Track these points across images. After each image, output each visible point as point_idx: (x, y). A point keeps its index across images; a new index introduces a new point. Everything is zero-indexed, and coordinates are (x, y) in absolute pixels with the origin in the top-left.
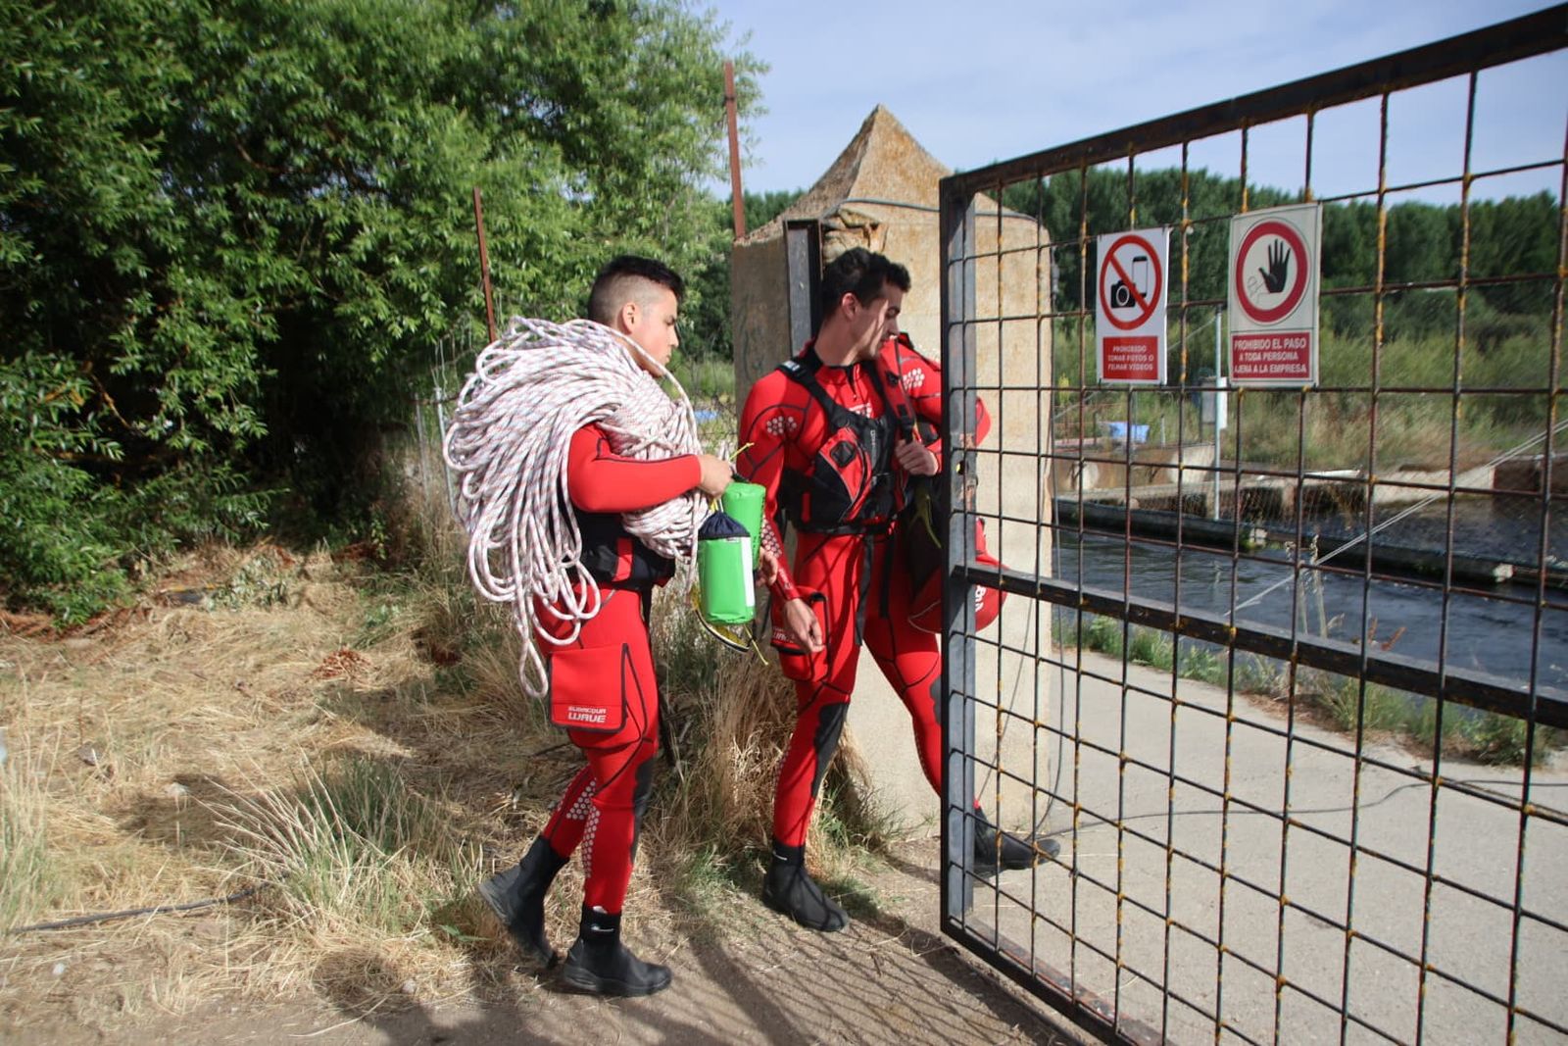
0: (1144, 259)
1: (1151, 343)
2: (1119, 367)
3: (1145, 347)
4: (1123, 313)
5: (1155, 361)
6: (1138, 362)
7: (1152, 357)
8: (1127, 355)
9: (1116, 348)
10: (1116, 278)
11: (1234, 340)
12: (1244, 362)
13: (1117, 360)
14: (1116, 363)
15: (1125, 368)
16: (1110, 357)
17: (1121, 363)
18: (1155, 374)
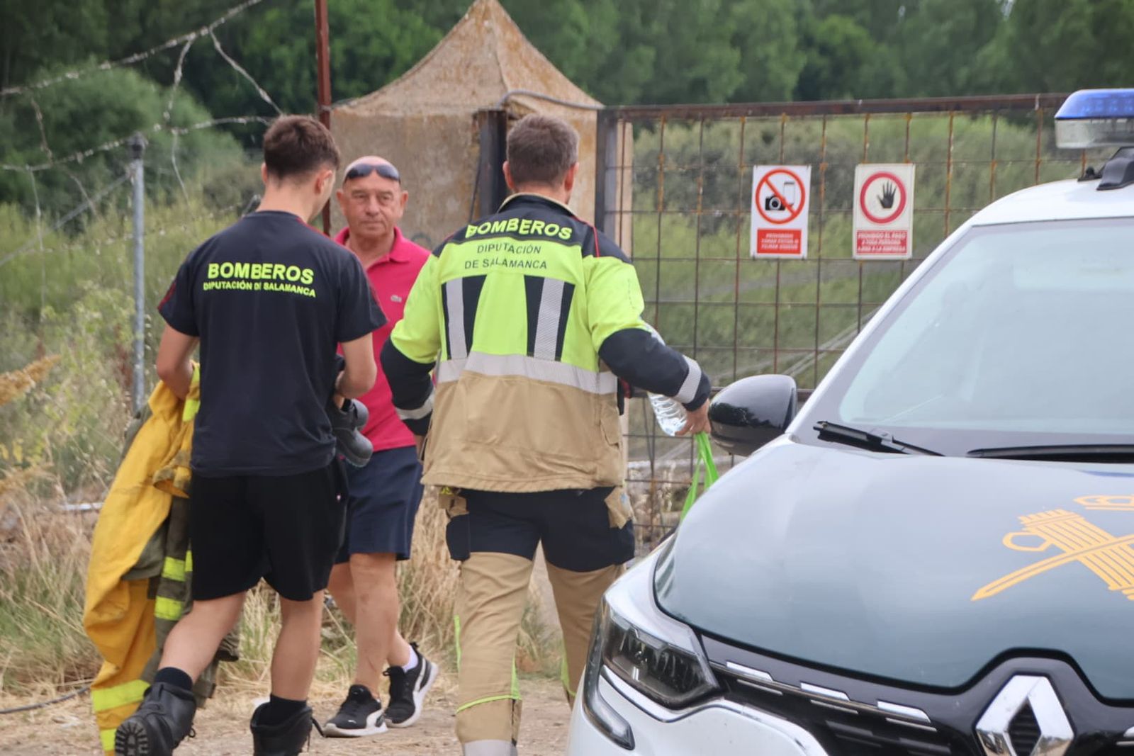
0: (792, 183)
1: (797, 234)
2: (770, 247)
3: (791, 236)
4: (775, 214)
5: (799, 244)
6: (786, 244)
7: (797, 241)
8: (778, 239)
9: (768, 235)
10: (769, 193)
11: (858, 233)
12: (865, 245)
13: (769, 242)
14: (768, 244)
15: (776, 247)
16: (763, 241)
17: (772, 244)
18: (798, 251)
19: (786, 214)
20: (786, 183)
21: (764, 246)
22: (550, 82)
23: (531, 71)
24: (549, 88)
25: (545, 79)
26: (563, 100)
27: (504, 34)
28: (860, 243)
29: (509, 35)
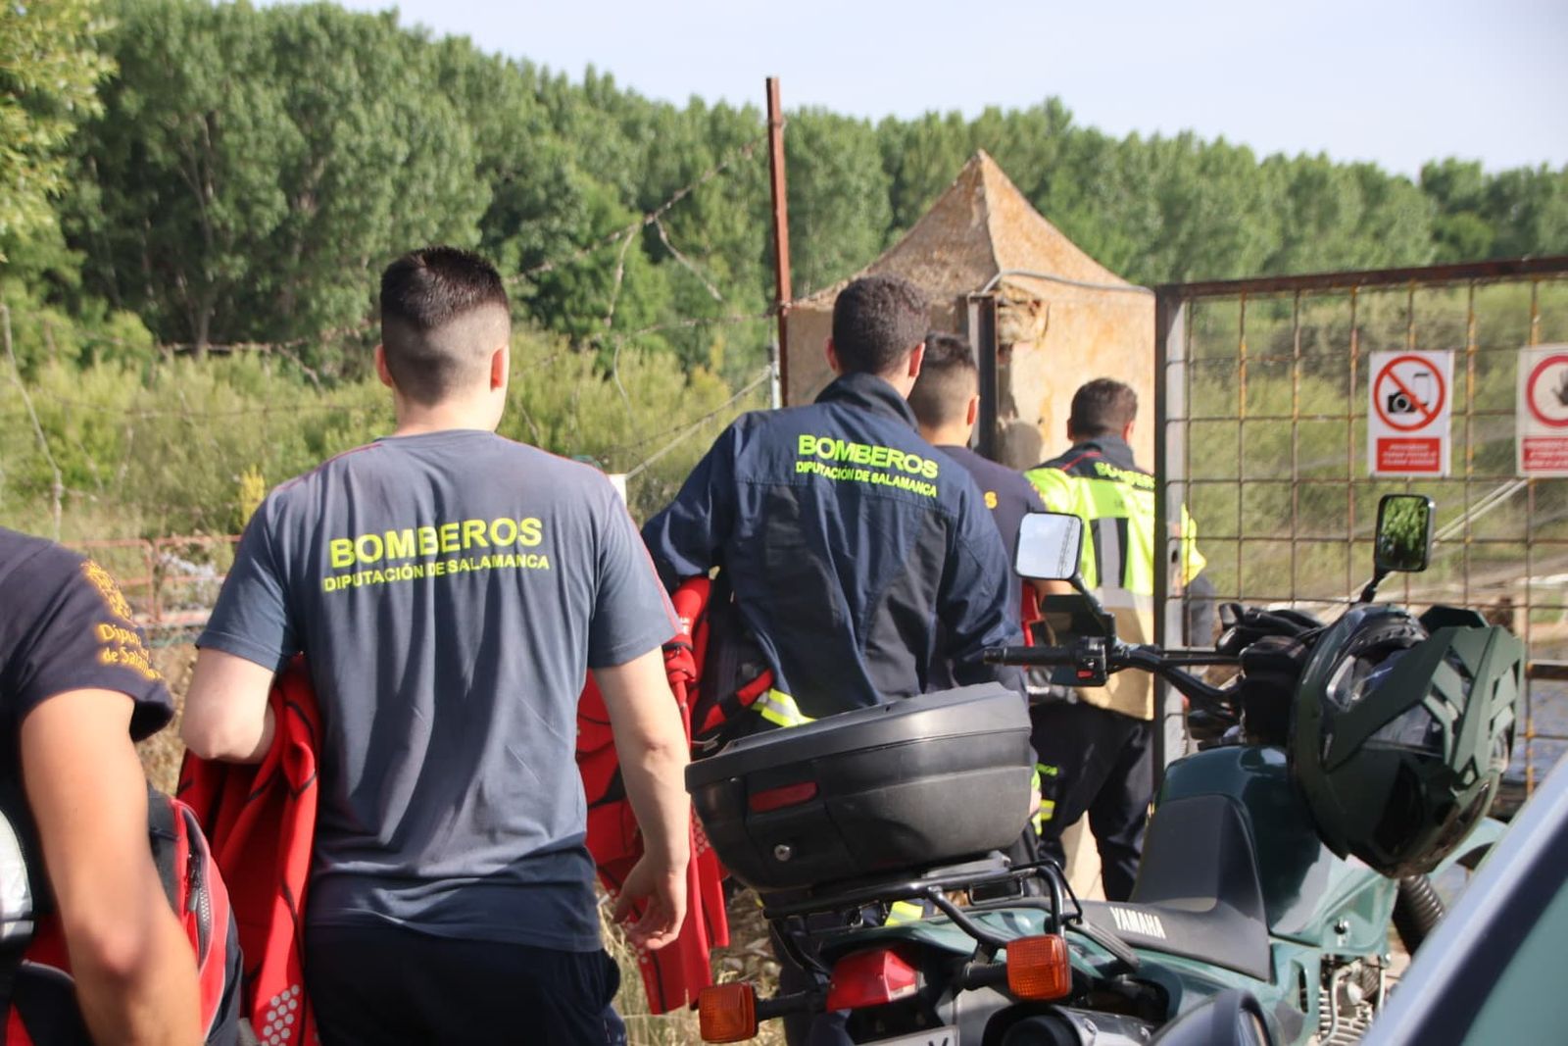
0: (1425, 375)
1: (1434, 444)
2: (1396, 462)
3: (1426, 447)
4: (1402, 418)
5: (1437, 458)
6: (1418, 458)
7: (1434, 454)
8: (1406, 452)
9: (1393, 447)
10: (1393, 389)
11: (1526, 440)
12: (1538, 458)
13: (1394, 455)
14: (1393, 459)
15: (1404, 462)
16: (1386, 454)
17: (1400, 458)
18: (1435, 467)
19: (1417, 417)
20: (1418, 375)
21: (1386, 462)
22: (1058, 259)
23: (1034, 245)
24: (1056, 266)
25: (1052, 254)
26: (1076, 280)
27: (1001, 201)
28: (1527, 453)
29: (1006, 203)
